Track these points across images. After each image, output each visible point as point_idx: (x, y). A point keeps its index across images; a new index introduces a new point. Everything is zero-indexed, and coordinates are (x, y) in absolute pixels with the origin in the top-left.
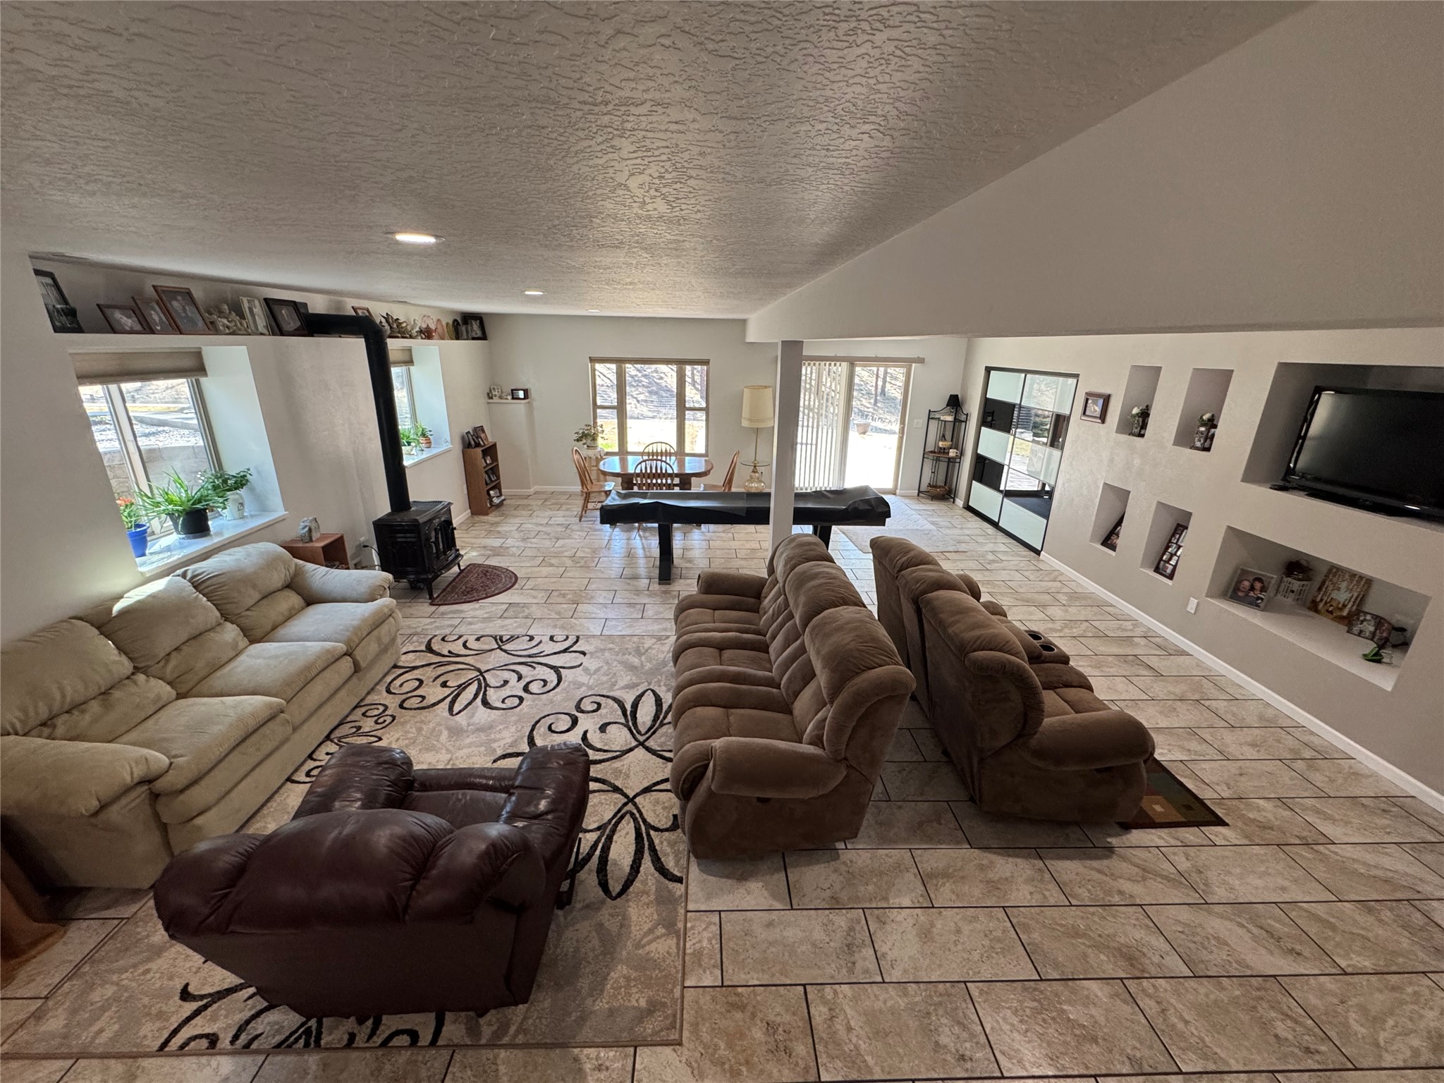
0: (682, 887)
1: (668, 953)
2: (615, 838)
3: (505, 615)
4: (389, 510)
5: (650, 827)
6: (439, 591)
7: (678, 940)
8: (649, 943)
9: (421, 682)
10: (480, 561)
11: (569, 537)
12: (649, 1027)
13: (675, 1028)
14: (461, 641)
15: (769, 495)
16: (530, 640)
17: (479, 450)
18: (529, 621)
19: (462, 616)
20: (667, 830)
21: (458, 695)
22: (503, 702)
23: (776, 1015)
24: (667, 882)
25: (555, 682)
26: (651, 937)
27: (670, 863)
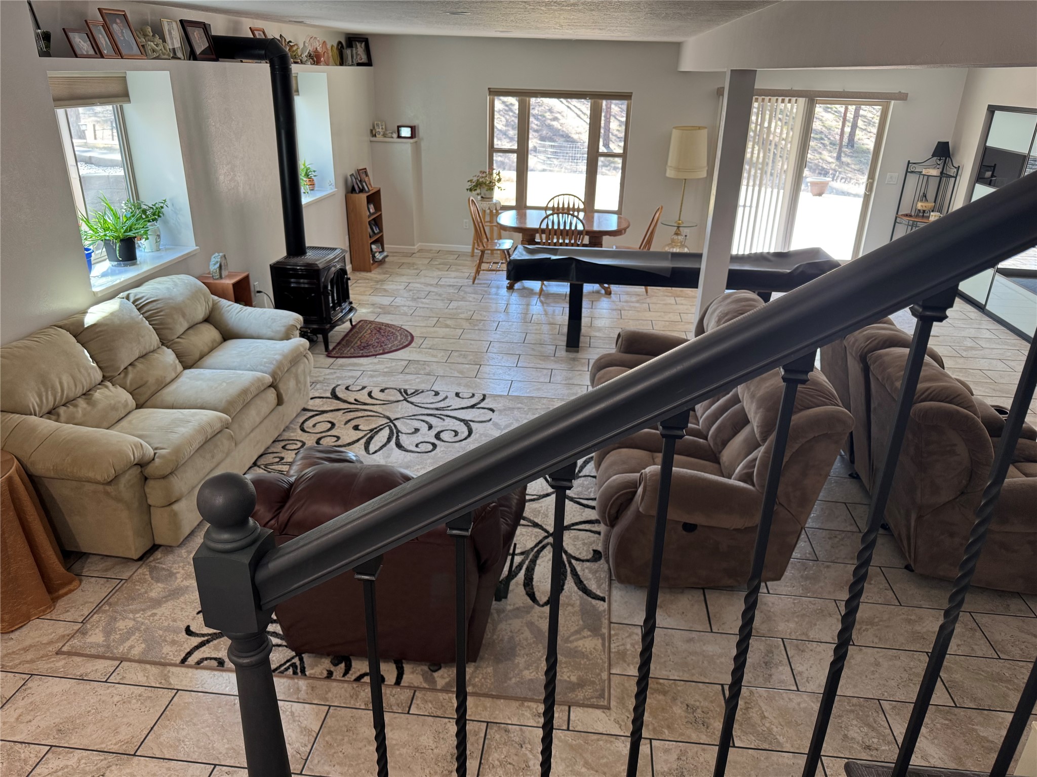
0: (606, 605)
1: (594, 648)
2: (538, 562)
3: (406, 371)
4: (285, 254)
5: (570, 556)
6: (334, 344)
7: (603, 639)
8: (577, 640)
9: (333, 425)
10: (371, 318)
11: (463, 299)
12: (580, 695)
13: (604, 698)
14: (366, 391)
15: (699, 256)
16: (435, 395)
17: (363, 197)
18: (433, 379)
19: (362, 368)
20: (588, 561)
21: (371, 438)
22: (417, 446)
23: (695, 701)
24: (590, 599)
25: (466, 433)
26: (578, 636)
27: (593, 586)
